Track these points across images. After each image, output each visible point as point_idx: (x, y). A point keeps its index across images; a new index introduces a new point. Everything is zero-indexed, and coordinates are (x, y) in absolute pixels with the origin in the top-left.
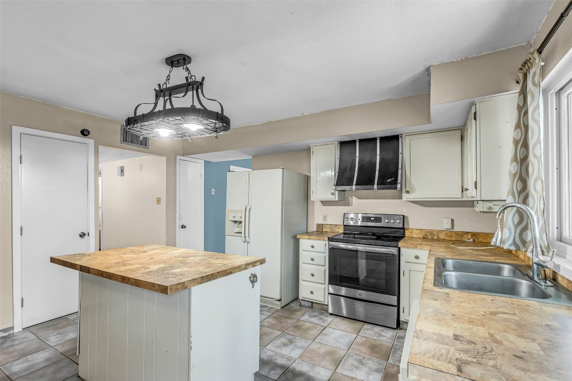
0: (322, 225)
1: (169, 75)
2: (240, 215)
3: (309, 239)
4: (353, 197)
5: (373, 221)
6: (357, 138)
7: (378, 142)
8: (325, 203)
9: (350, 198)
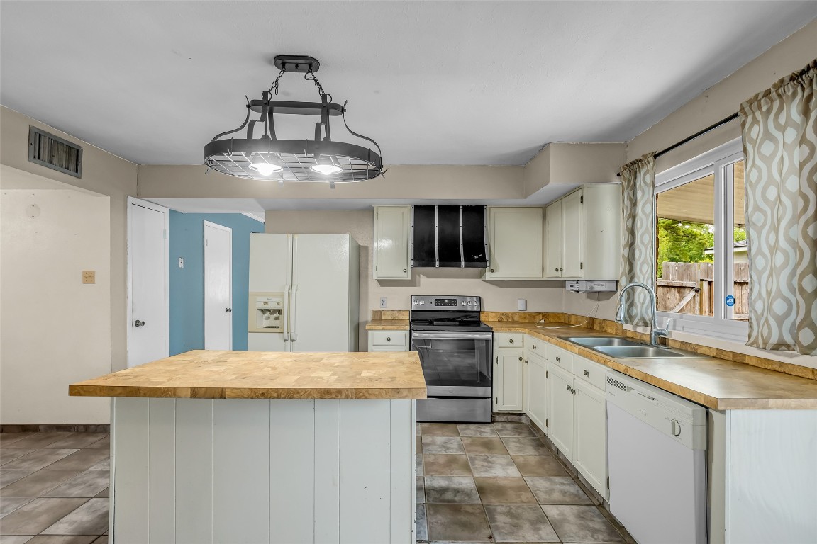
0: (380, 311)
1: (276, 81)
2: (279, 300)
3: (383, 329)
4: (421, 275)
5: (447, 305)
6: (436, 204)
7: (461, 211)
8: (383, 283)
9: (417, 276)
